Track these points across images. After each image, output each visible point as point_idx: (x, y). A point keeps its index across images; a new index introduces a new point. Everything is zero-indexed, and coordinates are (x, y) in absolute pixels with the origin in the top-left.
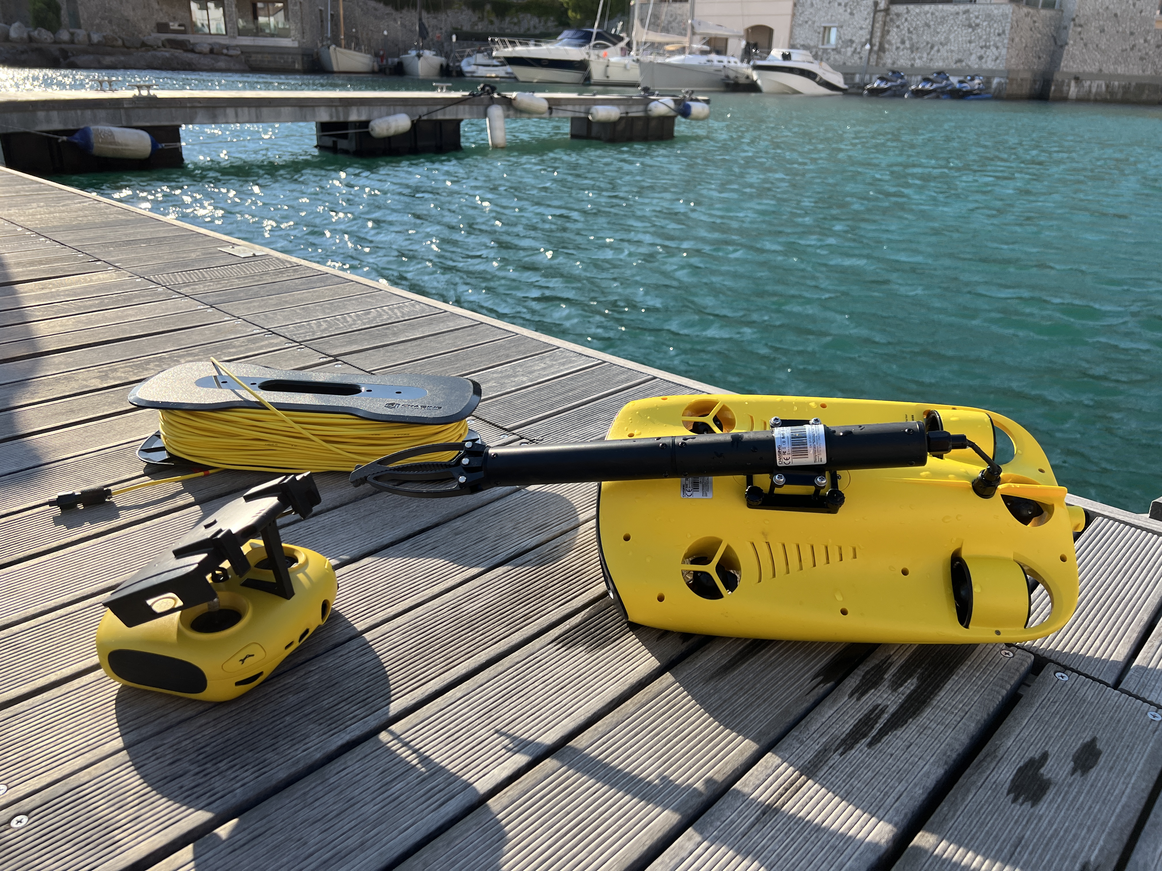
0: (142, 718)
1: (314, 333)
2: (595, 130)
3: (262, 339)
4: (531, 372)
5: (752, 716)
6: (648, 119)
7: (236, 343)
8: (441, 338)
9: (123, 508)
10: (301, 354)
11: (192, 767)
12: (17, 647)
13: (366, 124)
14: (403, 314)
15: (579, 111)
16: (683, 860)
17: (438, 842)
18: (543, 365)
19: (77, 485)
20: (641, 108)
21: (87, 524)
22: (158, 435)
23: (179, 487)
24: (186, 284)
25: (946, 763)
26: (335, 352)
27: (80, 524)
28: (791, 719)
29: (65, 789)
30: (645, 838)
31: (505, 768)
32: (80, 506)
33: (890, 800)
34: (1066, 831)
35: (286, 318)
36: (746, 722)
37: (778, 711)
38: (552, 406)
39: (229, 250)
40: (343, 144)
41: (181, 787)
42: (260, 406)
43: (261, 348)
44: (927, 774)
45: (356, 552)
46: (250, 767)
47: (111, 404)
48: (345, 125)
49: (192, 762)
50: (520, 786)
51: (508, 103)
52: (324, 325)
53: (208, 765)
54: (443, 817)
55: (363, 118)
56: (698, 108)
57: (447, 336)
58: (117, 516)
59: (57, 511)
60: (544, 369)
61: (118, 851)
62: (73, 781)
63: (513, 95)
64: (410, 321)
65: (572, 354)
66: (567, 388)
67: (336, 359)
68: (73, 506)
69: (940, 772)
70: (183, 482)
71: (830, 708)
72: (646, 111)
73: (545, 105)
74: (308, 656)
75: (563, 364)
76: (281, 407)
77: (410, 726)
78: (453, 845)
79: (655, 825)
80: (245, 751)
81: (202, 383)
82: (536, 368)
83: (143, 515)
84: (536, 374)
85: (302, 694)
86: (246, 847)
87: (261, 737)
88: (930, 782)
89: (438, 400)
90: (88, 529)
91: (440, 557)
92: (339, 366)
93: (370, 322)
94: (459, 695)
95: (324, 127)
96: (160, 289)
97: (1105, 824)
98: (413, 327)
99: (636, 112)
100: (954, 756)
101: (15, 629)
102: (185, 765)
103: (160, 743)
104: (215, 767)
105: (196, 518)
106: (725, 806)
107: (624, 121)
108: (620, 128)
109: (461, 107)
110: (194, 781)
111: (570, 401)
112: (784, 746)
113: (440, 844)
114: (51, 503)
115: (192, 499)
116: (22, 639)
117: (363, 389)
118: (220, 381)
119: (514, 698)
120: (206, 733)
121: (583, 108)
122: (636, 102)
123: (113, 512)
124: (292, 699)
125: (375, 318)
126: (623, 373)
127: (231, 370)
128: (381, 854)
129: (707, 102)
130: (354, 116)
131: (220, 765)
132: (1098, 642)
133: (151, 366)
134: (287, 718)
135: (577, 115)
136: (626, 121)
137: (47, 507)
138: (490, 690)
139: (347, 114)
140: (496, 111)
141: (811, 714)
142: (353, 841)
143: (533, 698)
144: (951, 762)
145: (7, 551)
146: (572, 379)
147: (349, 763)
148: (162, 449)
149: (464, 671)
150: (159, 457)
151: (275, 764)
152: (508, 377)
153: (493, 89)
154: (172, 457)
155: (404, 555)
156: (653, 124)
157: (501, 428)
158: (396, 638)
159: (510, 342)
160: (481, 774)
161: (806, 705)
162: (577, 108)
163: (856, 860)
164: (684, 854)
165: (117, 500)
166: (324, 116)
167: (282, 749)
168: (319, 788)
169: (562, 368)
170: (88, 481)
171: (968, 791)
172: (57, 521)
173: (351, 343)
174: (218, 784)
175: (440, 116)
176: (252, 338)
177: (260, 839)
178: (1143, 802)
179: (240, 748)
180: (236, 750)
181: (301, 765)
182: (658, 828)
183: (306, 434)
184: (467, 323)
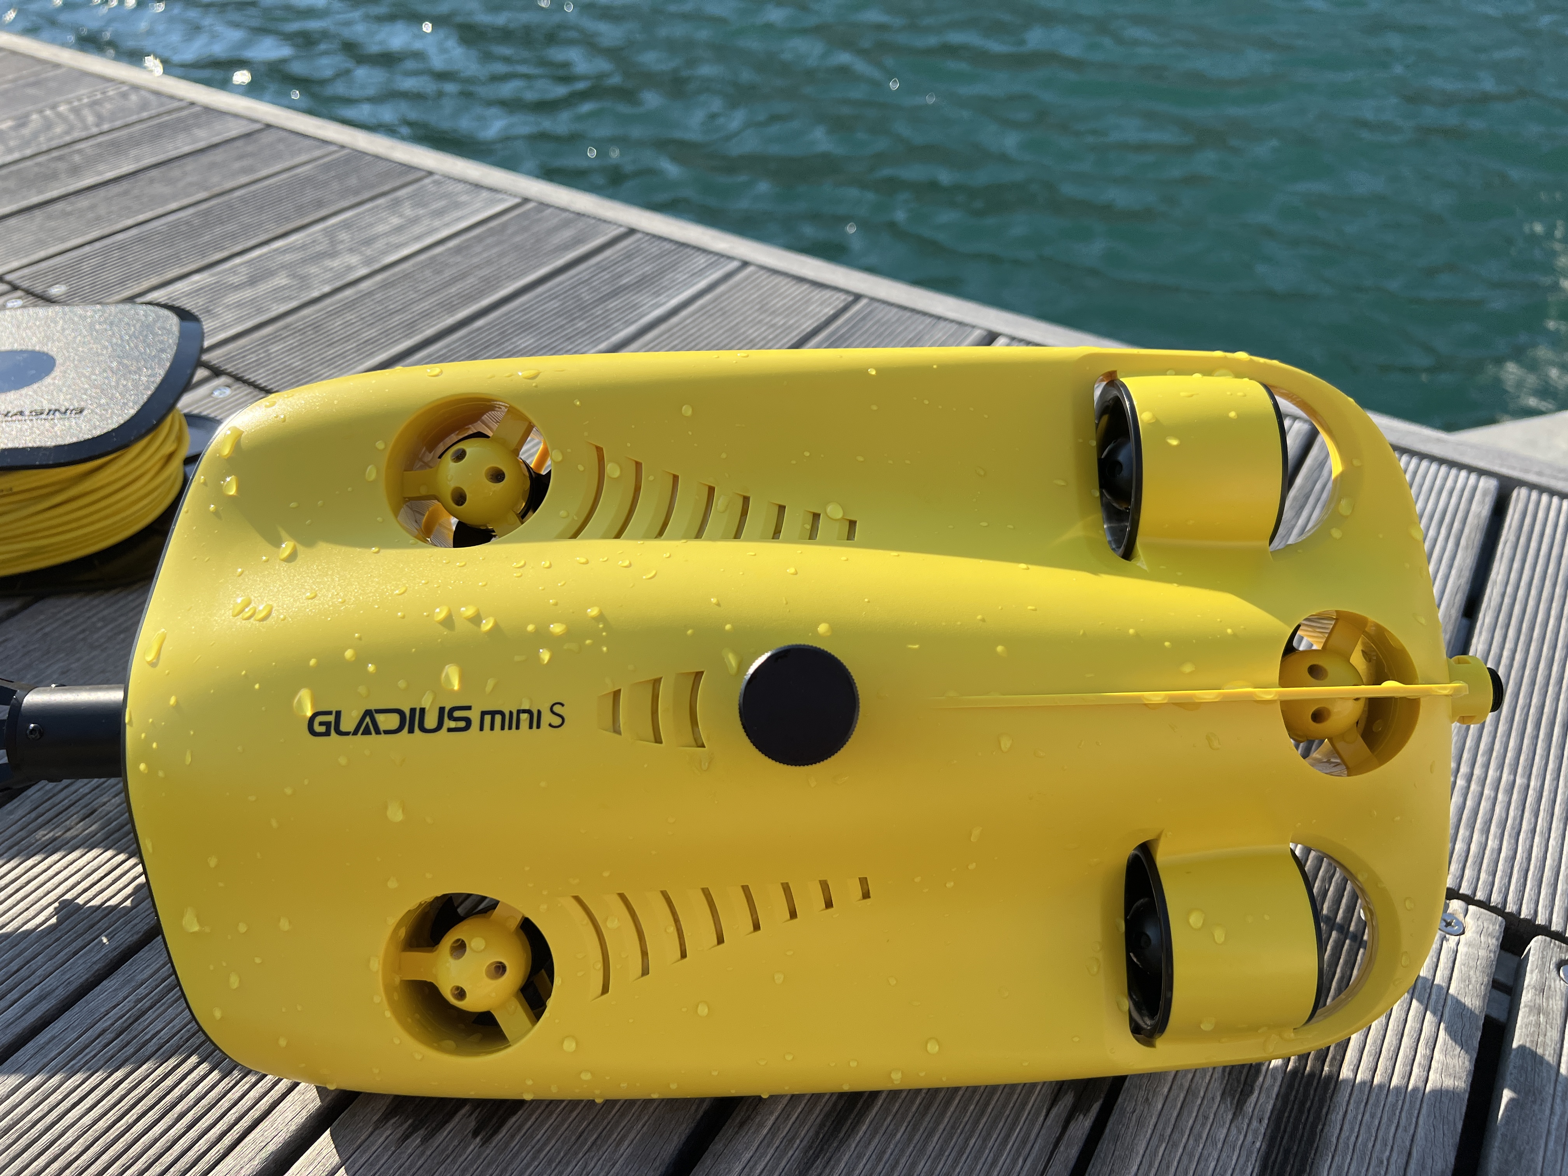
4: (369, 242)
8: (175, 171)
14: (100, 119)
18: (395, 221)
38: (410, 327)
57: (190, 165)
60: (399, 229)
64: (114, 136)
65: (460, 187)
66: (447, 274)
75: (439, 213)
82: (381, 228)
84: (380, 244)
89: (83, 389)
93: (27, 143)
111: (451, 308)
125: (35, 135)
126: (566, 224)
146: (458, 250)
152: (318, 257)
159: (329, 167)
169: (437, 223)
184: (235, 129)
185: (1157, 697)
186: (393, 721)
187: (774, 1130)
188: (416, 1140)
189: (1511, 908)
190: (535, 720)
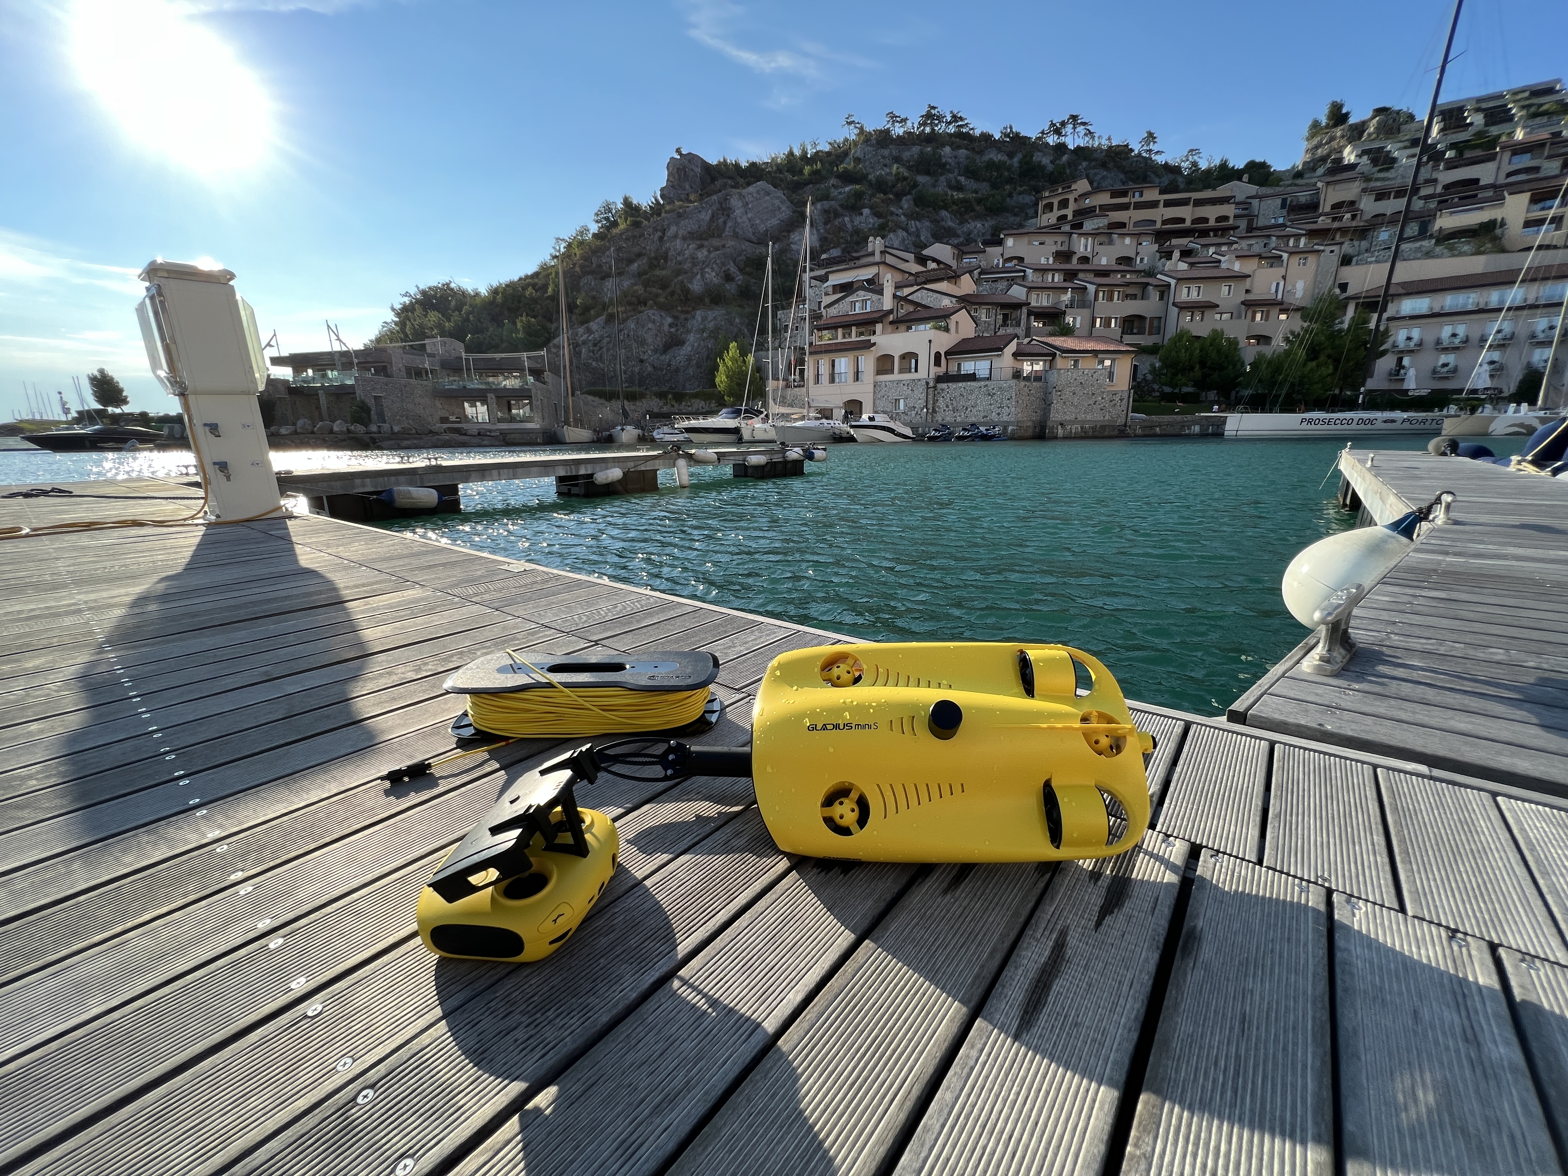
0: (474, 973)
1: (577, 625)
2: (750, 471)
3: (539, 632)
4: (745, 644)
5: (991, 920)
6: (786, 462)
7: (518, 636)
8: (672, 622)
9: (441, 778)
10: (569, 641)
11: (523, 1019)
12: (358, 914)
13: (591, 476)
14: (643, 606)
15: (739, 460)
16: (972, 1069)
17: (755, 1075)
18: (753, 637)
19: (403, 761)
20: (780, 456)
21: (413, 794)
22: (465, 714)
23: (486, 756)
24: (476, 595)
25: (1158, 948)
26: (595, 638)
27: (406, 794)
28: (1022, 919)
29: (409, 1056)
30: (935, 1049)
31: (797, 992)
32: (406, 779)
33: (1125, 988)
34: (1277, 1003)
35: (555, 615)
36: (987, 926)
37: (1009, 913)
39: (505, 567)
40: (575, 490)
41: (516, 1041)
42: (550, 685)
43: (538, 638)
44: (1147, 960)
45: (637, 801)
46: (575, 1013)
47: (424, 691)
48: (576, 477)
49: (523, 1013)
50: (815, 1009)
51: (690, 457)
52: (584, 618)
53: (538, 1015)
54: (754, 1047)
55: (589, 472)
56: (818, 454)
57: (677, 619)
58: (437, 785)
59: (387, 784)
60: (754, 640)
61: (463, 1118)
62: (415, 1045)
63: (693, 451)
64: (649, 611)
65: (774, 627)
67: (596, 643)
68: (400, 779)
69: (1155, 957)
70: (489, 752)
71: (1051, 906)
72: (784, 457)
73: (716, 456)
74: (611, 898)
75: (769, 635)
76: (567, 685)
77: (709, 958)
78: (770, 1075)
79: (940, 1035)
80: (569, 997)
81: (501, 670)
82: (748, 640)
83: (458, 783)
84: (749, 644)
85: (611, 936)
86: (583, 1099)
87: (582, 981)
88: (1152, 966)
89: (688, 671)
90: (414, 798)
91: (706, 799)
92: (599, 648)
93: (618, 614)
94: (745, 924)
95: (561, 480)
96: (457, 599)
97: (1305, 993)
98: (651, 615)
99: (777, 458)
100: (1162, 940)
101: (355, 896)
102: (516, 1017)
103: (493, 997)
104: (544, 1017)
105: (501, 782)
106: (992, 1010)
107: (769, 465)
108: (767, 469)
109: (657, 461)
110: (527, 1032)
112: (1025, 945)
113: (758, 1077)
114: (382, 778)
115: (498, 766)
116: (361, 905)
117: (628, 667)
118: (514, 668)
119: (791, 923)
120: (532, 982)
121: (741, 458)
122: (777, 452)
123: (433, 782)
124: (604, 941)
125: (621, 611)
127: (521, 658)
128: (705, 1094)
129: (825, 450)
130: (582, 472)
131: (549, 1013)
132: (1232, 828)
133: (455, 658)
134: (602, 960)
135: (737, 462)
136: (771, 464)
137: (379, 781)
138: (771, 917)
139: (578, 470)
140: (682, 462)
141: (1037, 913)
142: (678, 1081)
143: (807, 921)
144: (1161, 946)
145: (346, 824)
147: (663, 1000)
148: (470, 725)
149: (744, 902)
150: (468, 732)
151: (597, 1008)
152: (730, 647)
153: (679, 448)
154: (478, 732)
155: (677, 800)
156: (789, 466)
157: (732, 688)
158: (682, 875)
159: (725, 621)
160: (779, 999)
161: (1030, 905)
162: (737, 458)
163: (1117, 1050)
164: (972, 1063)
165: (436, 771)
166: (562, 472)
167: (601, 992)
168: (640, 1028)
169: (767, 638)
170: (411, 757)
171: (1185, 974)
172: (387, 793)
173: (605, 631)
174: (550, 1034)
175: (643, 468)
176: (532, 633)
177: (594, 1088)
178: (1326, 968)
179: (565, 994)
180: (561, 997)
181: (620, 1007)
182: (942, 1039)
183: (588, 705)
184: (690, 609)
185: (1045, 726)
186: (831, 727)
187: (937, 879)
188: (823, 874)
189: (1192, 840)
190: (870, 727)
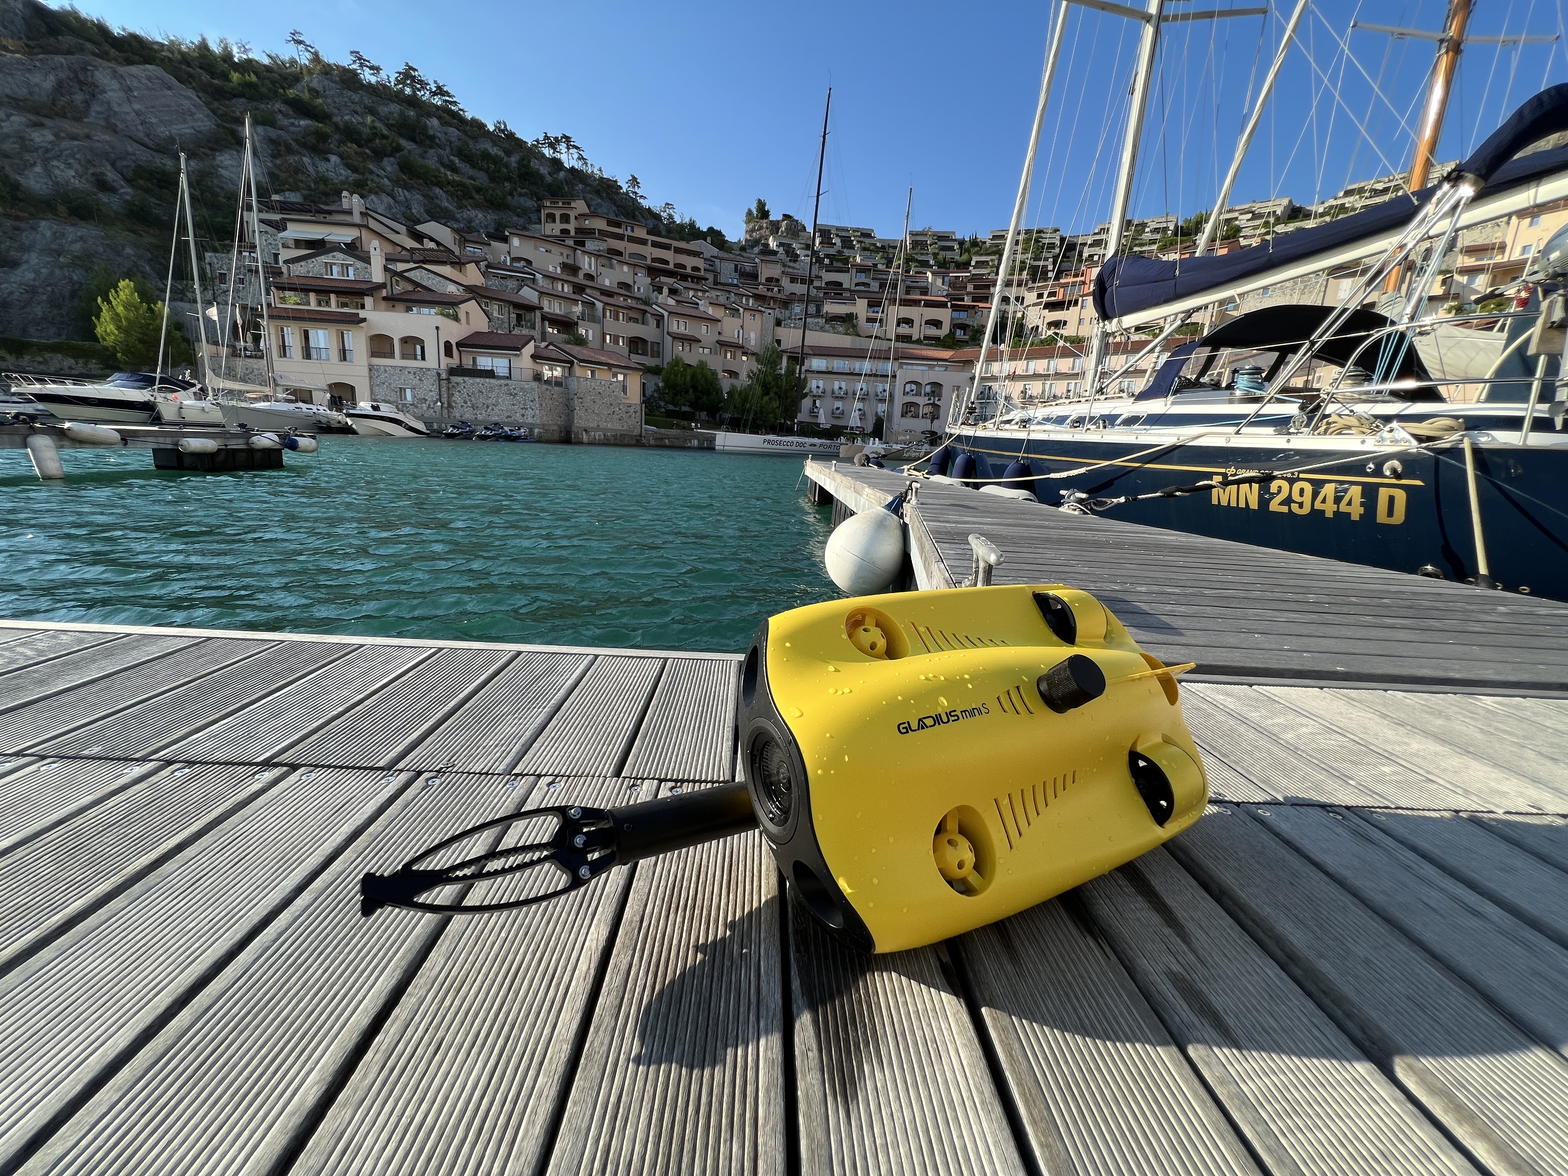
2: (187, 462)
6: (251, 451)
14: (40, 652)
15: (167, 443)
18: (358, 670)
20: (241, 441)
51: (61, 434)
56: (304, 442)
63: (66, 427)
65: (387, 650)
72: (247, 444)
73: (118, 436)
84: (359, 682)
99: (237, 444)
107: (223, 453)
108: (219, 458)
121: (169, 440)
122: (235, 436)
129: (312, 439)
135: (163, 446)
136: (226, 452)
140: (43, 442)
153: (31, 420)
156: (257, 456)
157: (372, 768)
162: (161, 440)
